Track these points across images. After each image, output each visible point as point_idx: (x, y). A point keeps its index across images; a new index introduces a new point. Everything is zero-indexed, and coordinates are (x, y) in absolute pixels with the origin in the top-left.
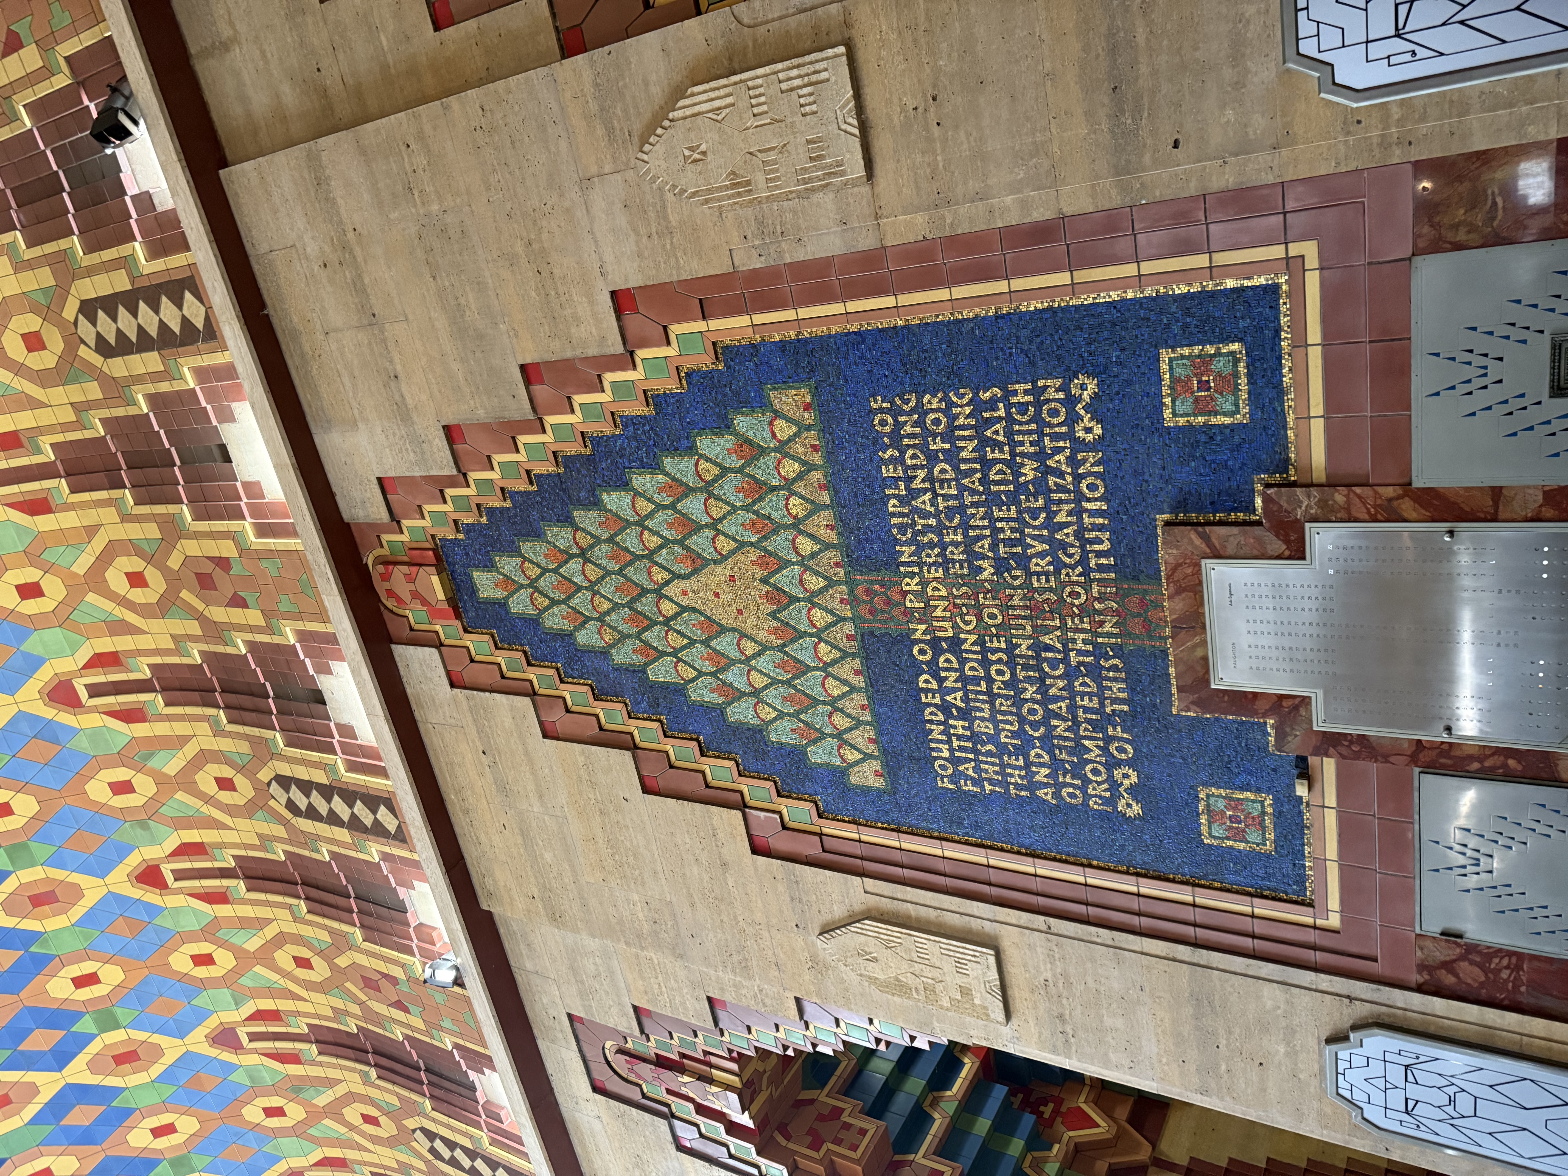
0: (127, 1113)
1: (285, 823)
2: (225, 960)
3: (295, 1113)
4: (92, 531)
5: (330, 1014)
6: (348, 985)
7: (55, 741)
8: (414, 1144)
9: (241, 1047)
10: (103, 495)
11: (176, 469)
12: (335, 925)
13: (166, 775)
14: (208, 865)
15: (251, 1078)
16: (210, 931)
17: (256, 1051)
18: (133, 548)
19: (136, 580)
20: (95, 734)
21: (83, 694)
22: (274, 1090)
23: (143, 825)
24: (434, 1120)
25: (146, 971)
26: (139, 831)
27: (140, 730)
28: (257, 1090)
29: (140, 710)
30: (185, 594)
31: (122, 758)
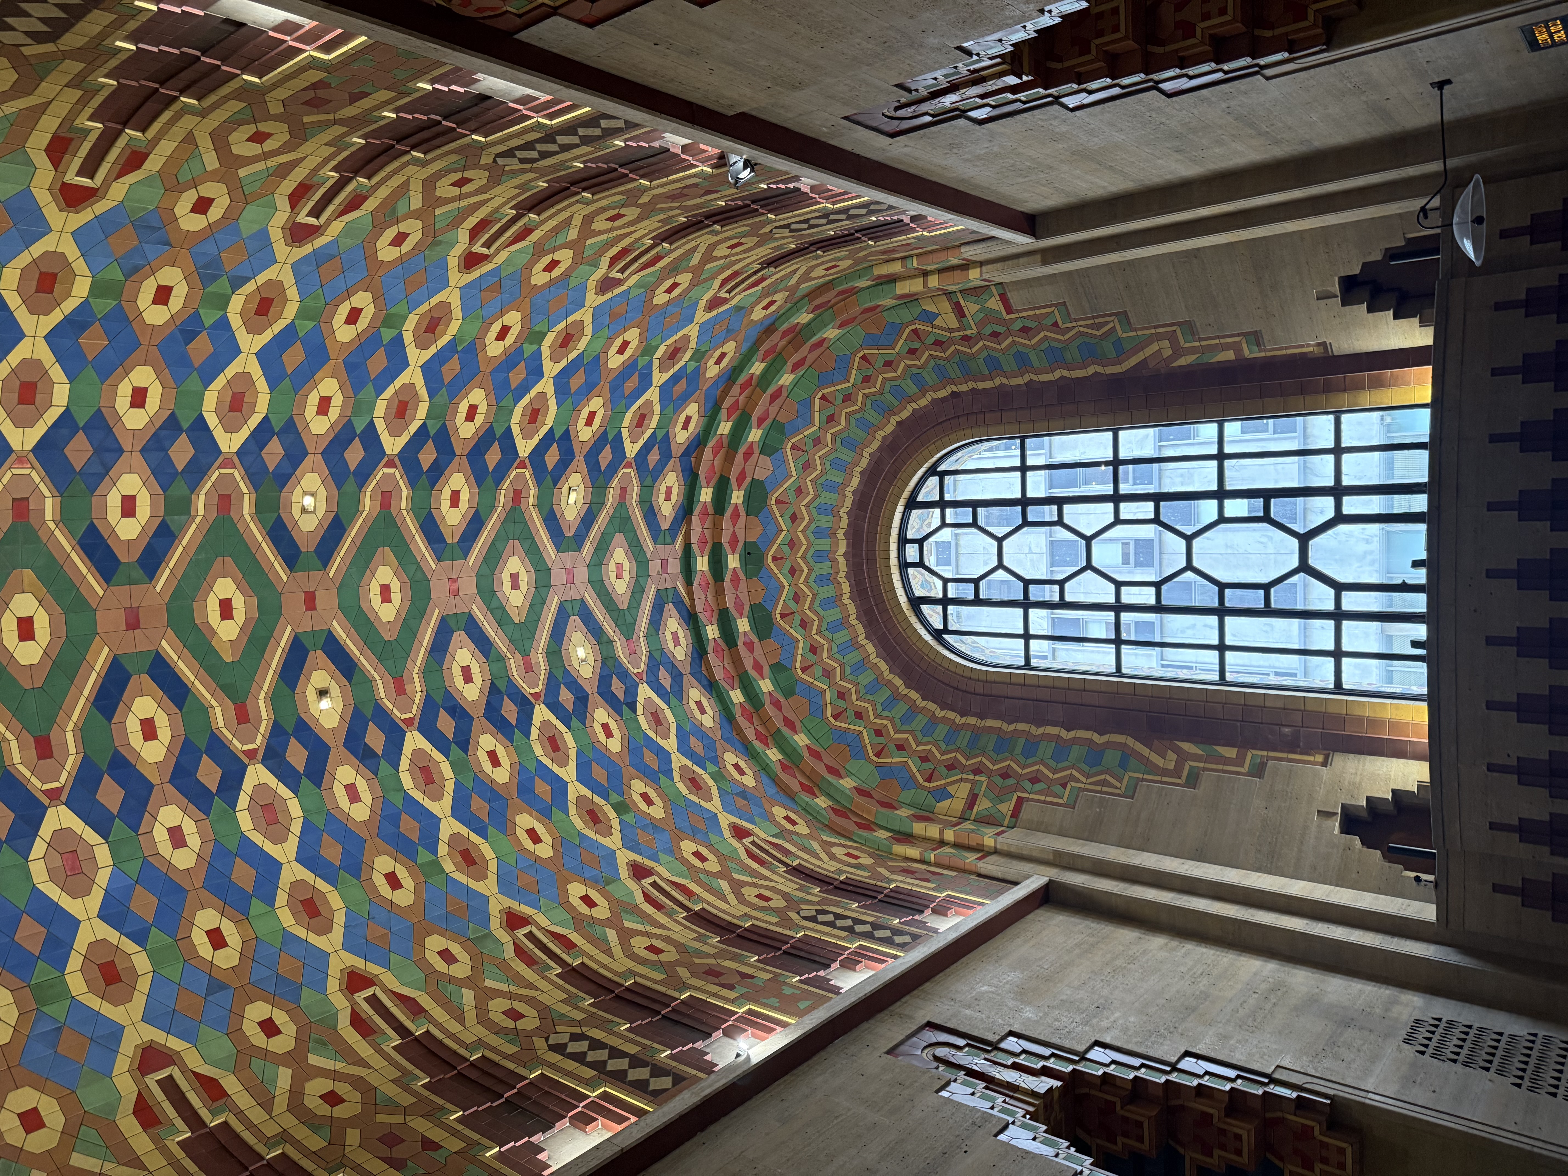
0: (597, 358)
1: (530, 170)
2: (565, 256)
3: (684, 279)
4: (190, 139)
5: (660, 224)
6: (659, 206)
7: (332, 257)
8: (776, 236)
9: (621, 280)
10: (166, 116)
11: (203, 58)
12: (621, 188)
13: (416, 210)
14: (499, 225)
15: (642, 287)
16: (539, 250)
17: (631, 275)
18: (234, 123)
19: (258, 138)
20: (347, 231)
21: (312, 221)
22: (661, 280)
23: (435, 243)
24: (781, 220)
25: (527, 300)
26: (438, 248)
27: (371, 204)
28: (650, 289)
29: (357, 196)
30: (306, 119)
31: (379, 227)
